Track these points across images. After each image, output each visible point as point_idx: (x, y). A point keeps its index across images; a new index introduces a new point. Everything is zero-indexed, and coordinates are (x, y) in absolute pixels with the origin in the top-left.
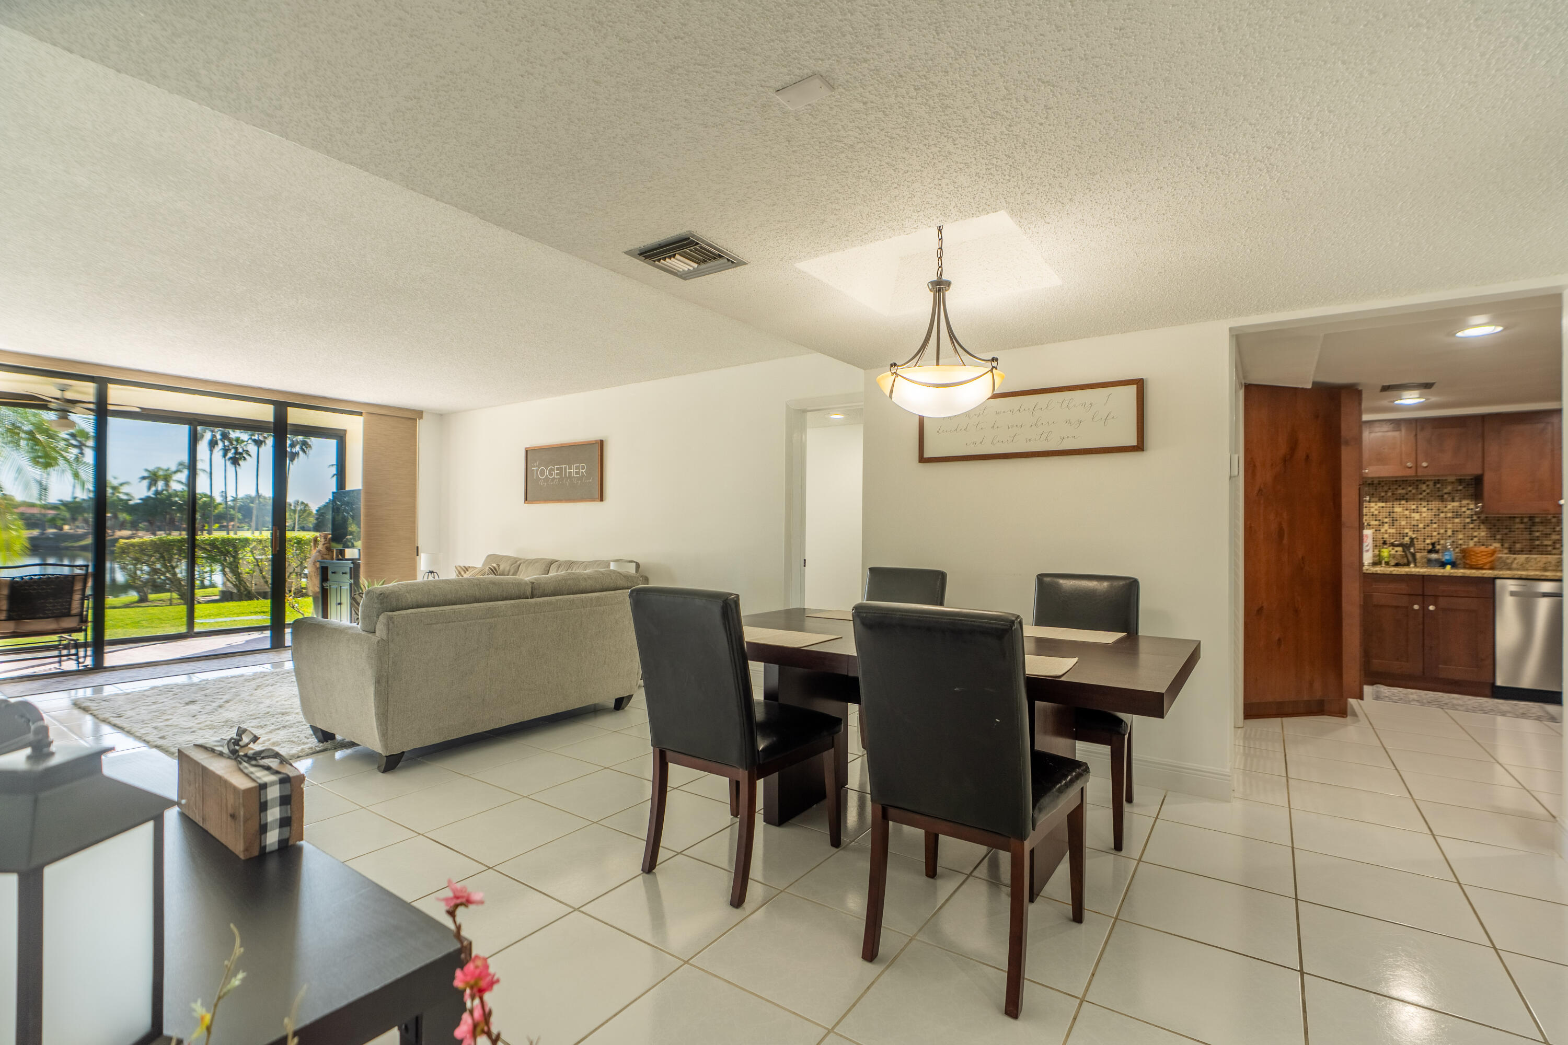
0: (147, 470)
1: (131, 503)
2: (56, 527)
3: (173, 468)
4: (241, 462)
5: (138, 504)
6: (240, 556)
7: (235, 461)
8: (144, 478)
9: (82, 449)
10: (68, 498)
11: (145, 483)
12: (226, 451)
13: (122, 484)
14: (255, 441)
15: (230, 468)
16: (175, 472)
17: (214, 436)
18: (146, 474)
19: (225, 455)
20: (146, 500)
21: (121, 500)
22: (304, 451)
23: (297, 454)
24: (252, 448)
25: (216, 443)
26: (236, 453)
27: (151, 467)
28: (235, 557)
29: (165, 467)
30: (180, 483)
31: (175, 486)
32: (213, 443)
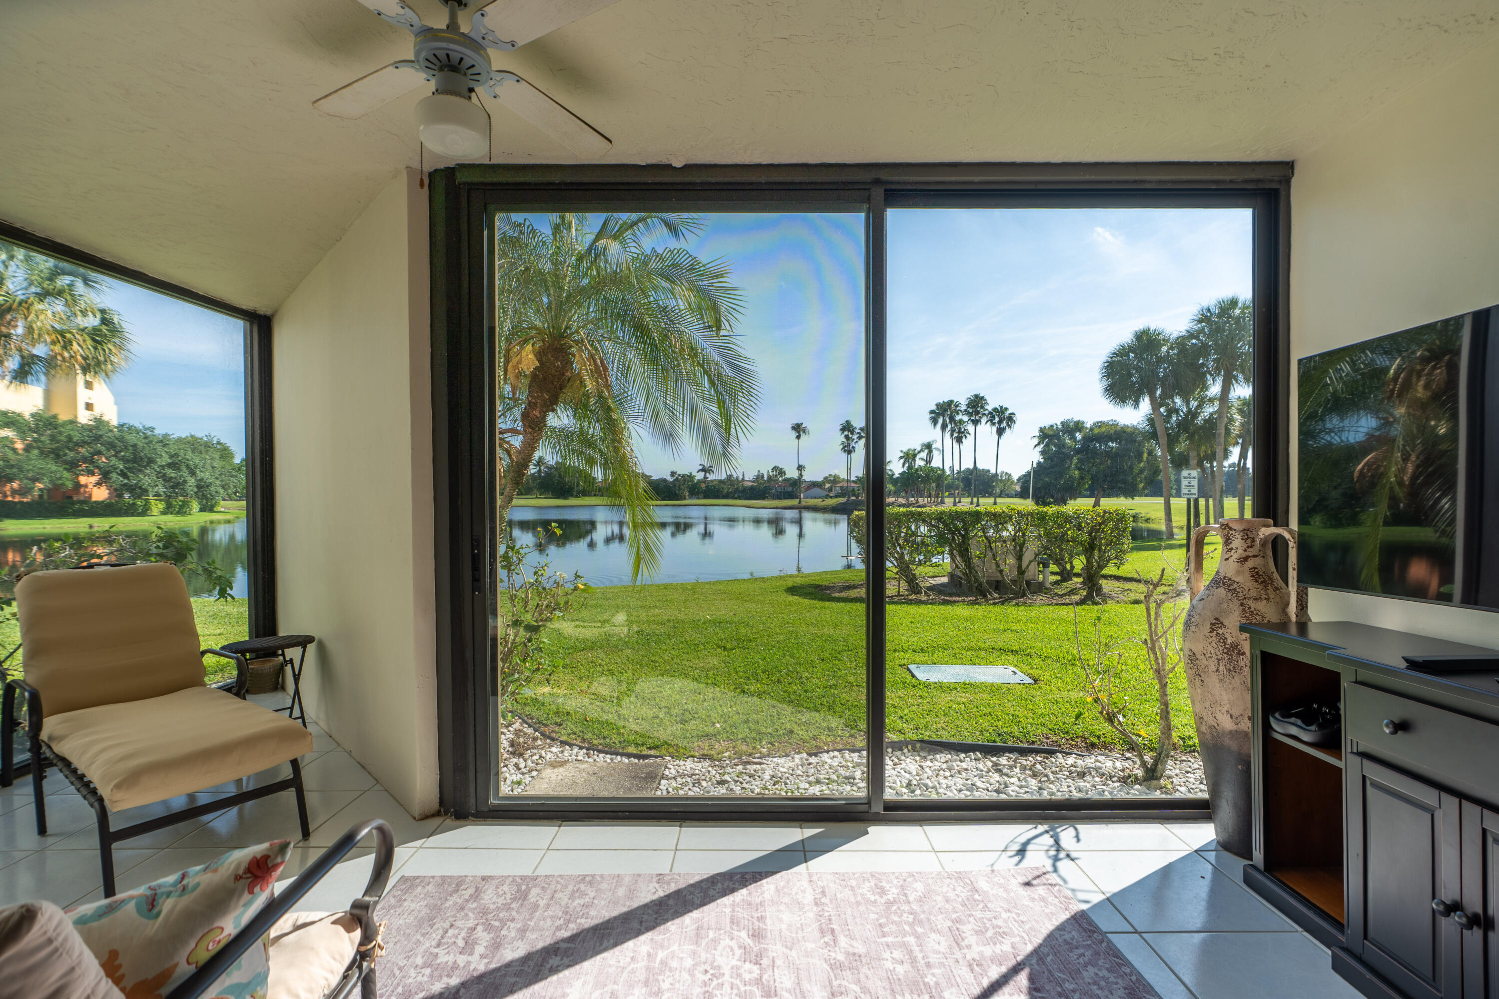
0: (902, 451)
1: (895, 476)
2: (854, 495)
3: (919, 449)
4: (964, 440)
5: (898, 477)
6: (972, 535)
7: (959, 440)
8: (901, 457)
11: (902, 461)
12: (953, 431)
14: (972, 421)
15: (956, 445)
16: (919, 452)
17: (944, 421)
18: (902, 455)
19: (952, 435)
20: (902, 474)
21: (890, 474)
22: (1009, 426)
23: (1004, 429)
24: (970, 428)
25: (947, 426)
26: (959, 432)
27: (905, 450)
28: (965, 537)
29: (912, 448)
30: (923, 459)
31: (919, 463)
32: (944, 427)
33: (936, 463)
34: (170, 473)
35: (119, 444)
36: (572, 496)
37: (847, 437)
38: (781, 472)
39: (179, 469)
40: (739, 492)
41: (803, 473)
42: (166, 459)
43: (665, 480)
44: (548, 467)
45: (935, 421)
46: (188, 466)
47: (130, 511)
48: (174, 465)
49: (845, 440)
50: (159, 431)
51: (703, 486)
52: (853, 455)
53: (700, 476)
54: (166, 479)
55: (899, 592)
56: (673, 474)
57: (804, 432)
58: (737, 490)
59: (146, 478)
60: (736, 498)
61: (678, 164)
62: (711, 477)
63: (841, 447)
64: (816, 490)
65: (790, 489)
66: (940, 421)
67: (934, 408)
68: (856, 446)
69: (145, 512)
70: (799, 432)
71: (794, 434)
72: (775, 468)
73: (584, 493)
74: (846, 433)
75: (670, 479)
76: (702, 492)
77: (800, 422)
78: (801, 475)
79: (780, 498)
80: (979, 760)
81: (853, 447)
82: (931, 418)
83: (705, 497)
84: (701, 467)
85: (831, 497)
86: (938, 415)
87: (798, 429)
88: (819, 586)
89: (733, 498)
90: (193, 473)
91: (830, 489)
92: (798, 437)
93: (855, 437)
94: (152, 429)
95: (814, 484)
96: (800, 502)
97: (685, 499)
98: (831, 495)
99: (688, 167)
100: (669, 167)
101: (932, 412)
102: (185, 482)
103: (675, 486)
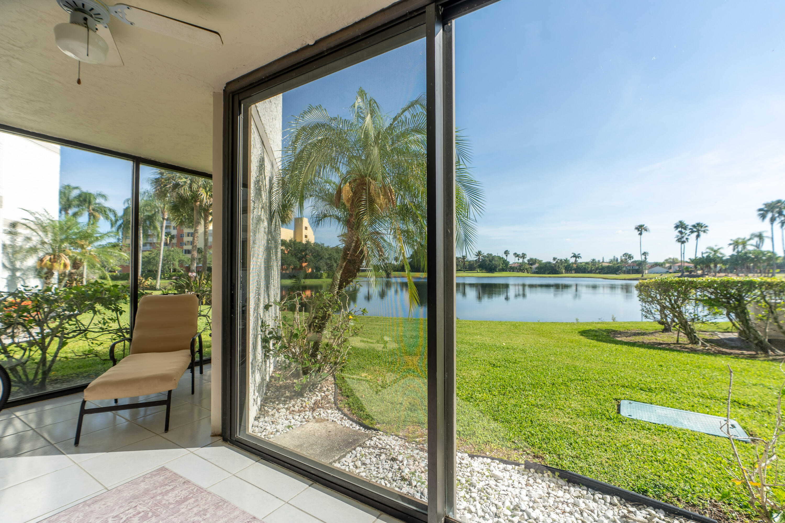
0: (731, 240)
1: (724, 258)
2: (687, 271)
3: (748, 237)
5: (727, 259)
6: (748, 300)
8: (730, 244)
9: (699, 233)
10: (693, 257)
11: (732, 247)
13: (719, 249)
16: (749, 240)
17: (773, 216)
18: (732, 242)
20: (732, 256)
21: (719, 257)
25: (776, 219)
27: (735, 238)
28: (741, 302)
29: (742, 237)
30: (752, 245)
31: (750, 248)
32: (773, 220)
33: (766, 247)
34: (329, 262)
35: (313, 250)
36: (496, 271)
37: (681, 232)
38: (630, 257)
39: (331, 260)
40: (599, 269)
41: (647, 257)
42: (327, 256)
43: (550, 263)
44: (483, 257)
45: (763, 217)
46: (334, 259)
47: (316, 277)
48: (330, 259)
49: (679, 234)
50: (326, 245)
51: (575, 266)
52: (686, 244)
53: (573, 260)
54: (327, 264)
55: (678, 341)
56: (554, 259)
57: (646, 230)
58: (597, 269)
59: (322, 264)
60: (597, 273)
61: (311, 43)
62: (579, 260)
63: (676, 239)
64: (658, 268)
65: (637, 268)
66: (769, 215)
67: (762, 207)
68: (689, 237)
69: (321, 277)
70: (641, 231)
71: (637, 232)
72: (625, 254)
73: (503, 270)
74: (680, 229)
75: (552, 261)
76: (574, 269)
77: (642, 224)
78: (645, 258)
79: (630, 273)
80: (615, 505)
81: (687, 239)
82: (760, 214)
83: (576, 273)
84: (572, 255)
85: (670, 273)
86: (767, 211)
87: (640, 229)
88: (614, 331)
89: (595, 273)
90: (336, 262)
91: (670, 268)
92: (641, 234)
93: (688, 232)
94: (323, 244)
95: (656, 264)
96: (642, 276)
97: (562, 273)
98: (671, 271)
99: (317, 43)
100: (308, 46)
101: (760, 210)
102: (333, 265)
103: (556, 266)
